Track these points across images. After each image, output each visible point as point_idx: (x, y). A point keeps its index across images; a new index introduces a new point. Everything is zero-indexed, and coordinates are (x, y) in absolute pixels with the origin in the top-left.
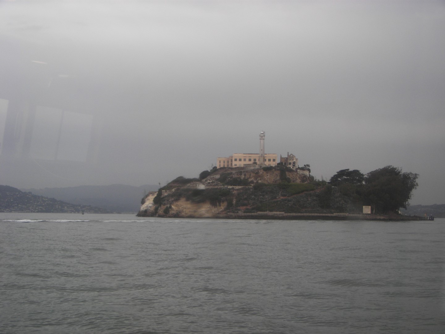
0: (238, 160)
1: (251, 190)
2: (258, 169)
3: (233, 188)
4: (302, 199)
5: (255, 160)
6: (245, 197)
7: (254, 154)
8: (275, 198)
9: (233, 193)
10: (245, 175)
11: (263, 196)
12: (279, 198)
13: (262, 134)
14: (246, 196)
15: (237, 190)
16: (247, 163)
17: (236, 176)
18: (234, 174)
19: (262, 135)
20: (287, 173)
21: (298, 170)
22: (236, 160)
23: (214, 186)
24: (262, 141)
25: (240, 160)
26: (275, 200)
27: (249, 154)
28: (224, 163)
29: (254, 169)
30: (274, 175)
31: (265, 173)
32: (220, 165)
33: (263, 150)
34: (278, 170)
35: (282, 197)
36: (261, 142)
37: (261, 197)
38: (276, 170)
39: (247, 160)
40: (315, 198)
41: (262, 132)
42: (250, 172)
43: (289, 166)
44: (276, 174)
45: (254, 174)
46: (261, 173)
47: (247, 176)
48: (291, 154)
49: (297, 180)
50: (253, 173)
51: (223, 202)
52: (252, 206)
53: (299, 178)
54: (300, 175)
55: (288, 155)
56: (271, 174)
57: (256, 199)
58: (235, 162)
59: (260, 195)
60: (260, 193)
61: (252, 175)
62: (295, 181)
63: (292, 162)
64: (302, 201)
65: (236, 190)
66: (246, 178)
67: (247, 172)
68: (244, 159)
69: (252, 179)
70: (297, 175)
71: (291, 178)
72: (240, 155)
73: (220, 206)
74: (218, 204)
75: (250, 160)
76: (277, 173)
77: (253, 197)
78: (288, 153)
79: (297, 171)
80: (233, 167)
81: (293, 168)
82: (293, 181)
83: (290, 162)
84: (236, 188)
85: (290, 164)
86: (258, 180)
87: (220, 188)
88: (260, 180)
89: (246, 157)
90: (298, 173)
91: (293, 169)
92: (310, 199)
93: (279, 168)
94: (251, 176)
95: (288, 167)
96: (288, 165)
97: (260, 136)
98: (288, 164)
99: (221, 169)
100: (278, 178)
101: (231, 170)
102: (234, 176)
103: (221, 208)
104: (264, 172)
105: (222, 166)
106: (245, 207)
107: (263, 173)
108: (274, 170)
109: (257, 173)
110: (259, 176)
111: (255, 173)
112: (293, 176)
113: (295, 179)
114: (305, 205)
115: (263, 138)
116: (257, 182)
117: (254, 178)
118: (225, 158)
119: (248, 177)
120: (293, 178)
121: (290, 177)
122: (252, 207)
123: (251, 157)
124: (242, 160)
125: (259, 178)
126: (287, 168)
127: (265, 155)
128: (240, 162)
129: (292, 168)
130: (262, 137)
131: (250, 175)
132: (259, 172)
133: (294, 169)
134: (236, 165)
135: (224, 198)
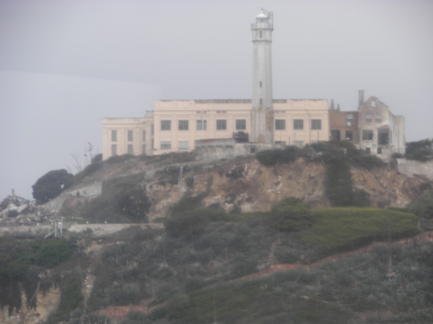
0: (175, 125)
1: (159, 238)
2: (239, 159)
3: (89, 231)
4: (360, 273)
5: (241, 124)
6: (131, 268)
7: (238, 101)
8: (253, 270)
9: (88, 250)
10: (190, 183)
11: (205, 260)
12: (267, 268)
13: (262, 20)
14: (136, 264)
15: (105, 239)
16: (212, 137)
17: (155, 188)
18: (149, 181)
19: (263, 25)
20: (355, 172)
21: (399, 161)
22: (166, 125)
23: (27, 224)
24: (261, 48)
25: (184, 126)
26: (250, 278)
27: (217, 101)
28: (130, 138)
29: (223, 160)
30: (301, 180)
31: (267, 172)
32: (114, 147)
33: (264, 85)
34: (317, 160)
35: (279, 267)
36: (256, 52)
37: (197, 265)
38: (309, 160)
39: (212, 124)
40: (413, 268)
41: (262, 15)
42: (209, 170)
43: (363, 145)
44: (311, 178)
45: (225, 180)
46: (252, 173)
47: (199, 187)
48: (373, 99)
49: (396, 198)
50: (221, 174)
51: (45, 288)
52: (154, 303)
53: (405, 191)
54: (408, 180)
55: (361, 103)
56: (290, 178)
57: (175, 273)
58: (166, 133)
59: (192, 259)
60: (193, 252)
61: (218, 181)
62: (389, 202)
63: (374, 128)
64: (360, 279)
65: (99, 238)
66: (194, 195)
67: (197, 169)
68: (199, 122)
69: (217, 198)
70: (393, 181)
71: (371, 192)
72: (182, 105)
73: (33, 304)
74: (24, 297)
75: (221, 125)
76: (313, 174)
77: (163, 265)
78: (361, 93)
79: (393, 165)
80: (156, 153)
81: (380, 151)
82: (381, 205)
83: (369, 127)
84: (100, 233)
85: (369, 136)
86: (240, 203)
87: (38, 232)
88: (249, 200)
89: (205, 112)
90: (399, 173)
91: (379, 156)
92: (394, 271)
93: (320, 153)
94: (212, 187)
95: (361, 151)
96: (358, 141)
97: (255, 29)
98: (361, 135)
99: (115, 160)
100: (319, 192)
101: (147, 164)
102: (148, 186)
103: (38, 315)
104: (263, 169)
105: (121, 151)
106: (127, 309)
107: (259, 172)
108: (300, 160)
109: (237, 174)
110: (245, 187)
111: (228, 175)
112: (382, 185)
113: (387, 197)
114: (371, 297)
115: (266, 35)
116: (236, 210)
117: (223, 193)
118: (135, 119)
119: (204, 189)
120: (381, 193)
121: (366, 190)
122: (155, 307)
123: (224, 112)
124: (192, 125)
125: (245, 195)
126: (354, 152)
127: (277, 106)
128: (184, 133)
129: (374, 151)
130: (261, 31)
131: (210, 181)
132: (241, 170)
133: (385, 156)
134: (165, 146)
135: (48, 271)
